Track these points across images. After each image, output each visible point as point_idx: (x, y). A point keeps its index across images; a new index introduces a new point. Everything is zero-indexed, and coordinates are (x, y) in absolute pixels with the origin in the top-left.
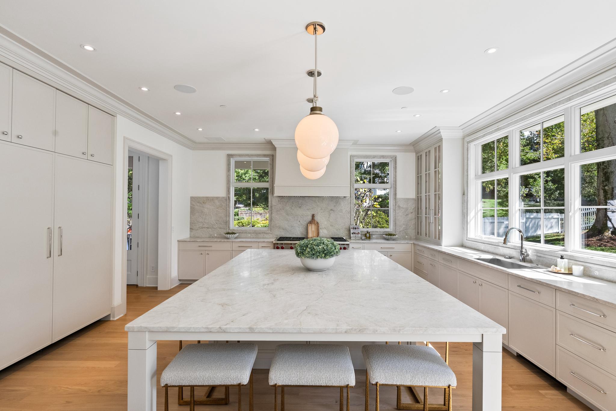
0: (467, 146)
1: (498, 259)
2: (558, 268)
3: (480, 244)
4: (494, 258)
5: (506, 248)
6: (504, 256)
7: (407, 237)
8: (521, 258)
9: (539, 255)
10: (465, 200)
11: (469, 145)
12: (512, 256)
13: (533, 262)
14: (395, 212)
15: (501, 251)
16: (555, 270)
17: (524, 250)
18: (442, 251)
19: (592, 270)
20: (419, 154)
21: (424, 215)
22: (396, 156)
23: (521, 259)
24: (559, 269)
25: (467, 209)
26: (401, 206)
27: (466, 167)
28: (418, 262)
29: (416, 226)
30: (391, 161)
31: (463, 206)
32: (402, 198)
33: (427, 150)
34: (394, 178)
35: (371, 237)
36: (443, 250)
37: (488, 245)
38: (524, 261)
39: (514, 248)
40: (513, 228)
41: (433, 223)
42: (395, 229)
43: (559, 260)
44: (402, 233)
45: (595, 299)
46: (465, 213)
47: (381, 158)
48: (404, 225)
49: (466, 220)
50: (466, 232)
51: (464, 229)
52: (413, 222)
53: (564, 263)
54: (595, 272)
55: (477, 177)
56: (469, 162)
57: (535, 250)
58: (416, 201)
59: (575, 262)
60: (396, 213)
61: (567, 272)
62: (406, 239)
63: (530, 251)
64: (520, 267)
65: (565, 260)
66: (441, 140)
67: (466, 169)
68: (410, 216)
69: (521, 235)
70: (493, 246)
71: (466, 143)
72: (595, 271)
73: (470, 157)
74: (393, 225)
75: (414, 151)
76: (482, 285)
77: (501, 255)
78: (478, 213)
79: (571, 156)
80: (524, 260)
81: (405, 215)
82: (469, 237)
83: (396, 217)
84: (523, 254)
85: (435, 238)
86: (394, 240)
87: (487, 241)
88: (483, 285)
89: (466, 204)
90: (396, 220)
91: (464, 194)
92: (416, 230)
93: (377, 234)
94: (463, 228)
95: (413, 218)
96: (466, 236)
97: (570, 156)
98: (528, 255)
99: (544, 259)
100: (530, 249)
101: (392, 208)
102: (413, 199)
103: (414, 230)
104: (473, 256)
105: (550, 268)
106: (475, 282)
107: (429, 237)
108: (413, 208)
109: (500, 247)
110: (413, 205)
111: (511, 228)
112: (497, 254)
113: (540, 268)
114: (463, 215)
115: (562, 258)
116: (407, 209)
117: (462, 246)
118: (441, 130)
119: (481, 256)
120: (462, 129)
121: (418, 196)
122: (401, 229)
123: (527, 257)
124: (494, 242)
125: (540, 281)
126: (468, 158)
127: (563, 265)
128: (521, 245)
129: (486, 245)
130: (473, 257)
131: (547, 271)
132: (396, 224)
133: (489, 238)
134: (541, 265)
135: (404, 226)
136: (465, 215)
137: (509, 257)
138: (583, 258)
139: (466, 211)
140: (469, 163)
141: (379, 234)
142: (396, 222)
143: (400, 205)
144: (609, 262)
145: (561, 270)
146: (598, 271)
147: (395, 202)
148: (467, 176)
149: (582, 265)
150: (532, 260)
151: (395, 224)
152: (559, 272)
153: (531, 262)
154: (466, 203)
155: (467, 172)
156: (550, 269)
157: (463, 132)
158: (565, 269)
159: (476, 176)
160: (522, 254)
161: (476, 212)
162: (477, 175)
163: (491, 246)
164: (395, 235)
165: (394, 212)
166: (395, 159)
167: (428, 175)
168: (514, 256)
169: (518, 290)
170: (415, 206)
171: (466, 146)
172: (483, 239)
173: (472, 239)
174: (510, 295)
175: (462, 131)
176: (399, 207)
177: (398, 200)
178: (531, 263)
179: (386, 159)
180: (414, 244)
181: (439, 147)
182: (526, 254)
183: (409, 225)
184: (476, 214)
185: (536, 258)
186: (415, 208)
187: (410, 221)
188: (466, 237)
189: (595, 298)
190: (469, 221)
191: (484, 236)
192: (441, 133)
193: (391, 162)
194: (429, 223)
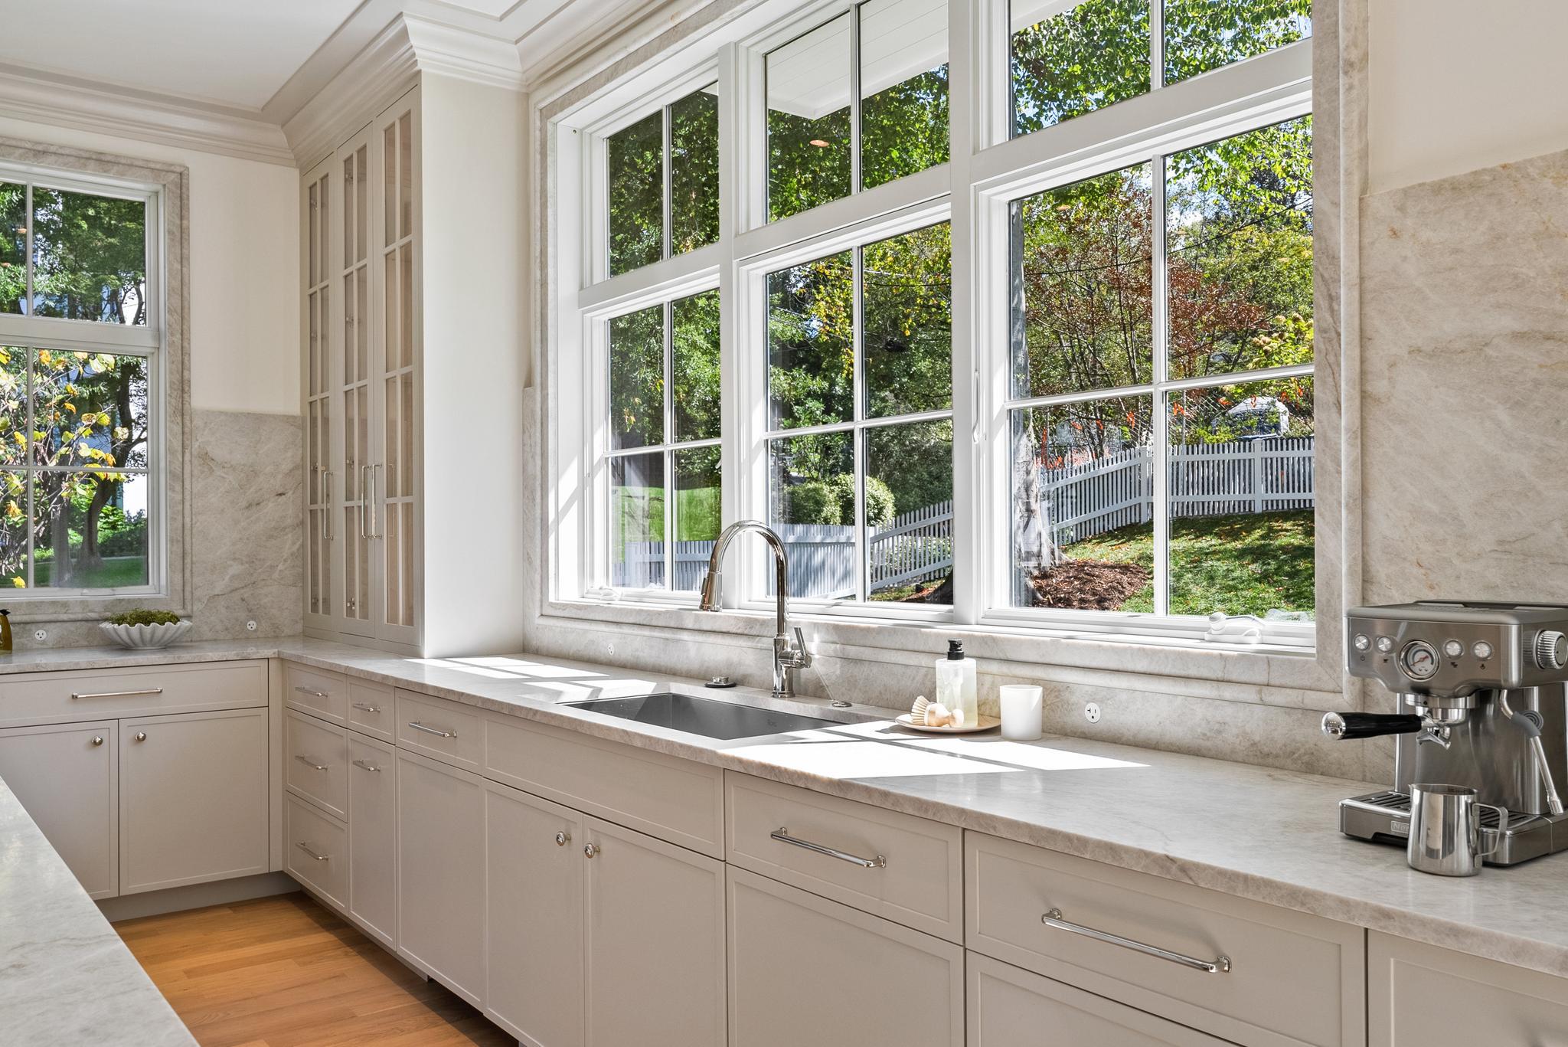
0: (543, 130)
1: (677, 699)
2: (940, 709)
3: (602, 627)
4: (663, 691)
5: (712, 639)
6: (704, 679)
7: (252, 625)
8: (777, 682)
9: (853, 651)
10: (533, 412)
11: (550, 127)
12: (741, 671)
13: (830, 691)
14: (178, 488)
15: (692, 653)
16: (929, 722)
17: (790, 637)
18: (423, 685)
19: (1074, 699)
20: (315, 177)
21: (340, 503)
22: (188, 169)
23: (779, 687)
24: (947, 714)
25: (543, 455)
26: (218, 452)
27: (538, 243)
28: (302, 758)
29: (304, 566)
30: (157, 193)
31: (524, 445)
32: (221, 413)
33: (351, 149)
34: (171, 291)
35: (15, 641)
36: (430, 680)
37: (637, 631)
38: (792, 694)
39: (748, 631)
40: (740, 525)
41: (381, 537)
42: (179, 588)
43: (943, 665)
44: (228, 607)
45: (1174, 868)
46: (535, 478)
47: (85, 166)
48: (234, 559)
49: (538, 511)
50: (538, 578)
51: (530, 563)
52: (290, 543)
53: (960, 680)
54: (1091, 706)
55: (588, 295)
56: (550, 212)
57: (837, 628)
58: (303, 429)
59: (1005, 669)
60: (188, 497)
61: (974, 725)
62: (247, 638)
63: (816, 637)
64: (775, 724)
65: (968, 664)
66: (413, 81)
67: (538, 250)
68: (272, 510)
69: (778, 558)
70: (657, 633)
71: (538, 113)
72: (1088, 702)
73: (556, 187)
74: (171, 566)
75: (292, 156)
76: (597, 850)
77: (689, 676)
78: (592, 475)
79: (976, 151)
80: (790, 690)
81: (244, 504)
82: (552, 599)
83: (188, 520)
84: (787, 657)
85: (393, 618)
86: (166, 646)
87: (631, 612)
88: (603, 848)
89: (538, 435)
90: (187, 532)
91: (529, 383)
92: (304, 588)
93: (65, 617)
94: (528, 558)
95: (289, 521)
96: (538, 596)
97: (974, 154)
98: (806, 660)
99: (875, 669)
100: (816, 626)
101: (162, 464)
102: (288, 419)
103: (294, 585)
104: (559, 693)
105: (908, 710)
106: (568, 839)
107: (365, 616)
108: (286, 466)
109: (685, 636)
110: (289, 454)
111: (734, 526)
112: (673, 673)
113: (859, 719)
114: (525, 487)
115: (954, 652)
116: (253, 473)
117: (525, 649)
118: (409, 22)
119: (600, 690)
120: (517, 42)
121: (311, 403)
122: (220, 587)
123: (804, 670)
124: (659, 613)
125: (886, 795)
126: (546, 190)
127: (957, 690)
128: (776, 614)
129: (626, 630)
130: (565, 699)
131: (893, 730)
132: (188, 560)
133: (640, 598)
134: (862, 703)
135: (235, 569)
136: (533, 492)
137: (727, 680)
138: (1036, 645)
139: (538, 468)
140: (550, 219)
141: (80, 616)
142: (188, 547)
143: (209, 449)
144: (1144, 650)
145: (953, 717)
146: (1101, 701)
147: (178, 429)
148: (544, 284)
149: (1034, 682)
150: (825, 682)
151: (182, 558)
152: (946, 728)
153: (817, 691)
154: (539, 425)
155: (544, 266)
156: (906, 719)
157: (523, 57)
158: (967, 712)
159: (581, 288)
160: (781, 656)
161: (587, 470)
162: (587, 284)
163: (647, 632)
164: (175, 619)
165: (173, 490)
166: (179, 186)
167: (356, 282)
168: (749, 671)
169: (775, 858)
170: (298, 460)
171: (538, 133)
172: (617, 604)
173: (565, 606)
174: (733, 891)
175: (514, 50)
176: (205, 457)
177: (198, 422)
178: (820, 697)
179: (121, 175)
180: (281, 659)
181: (406, 119)
182: (798, 654)
183: (269, 563)
184: (585, 481)
185: (838, 672)
186: (296, 468)
187: (271, 537)
188: (538, 604)
189: (1172, 860)
190: (552, 516)
191: (619, 591)
192: (414, 41)
193: (153, 198)
194: (366, 538)
